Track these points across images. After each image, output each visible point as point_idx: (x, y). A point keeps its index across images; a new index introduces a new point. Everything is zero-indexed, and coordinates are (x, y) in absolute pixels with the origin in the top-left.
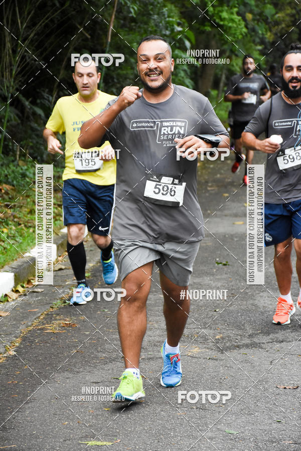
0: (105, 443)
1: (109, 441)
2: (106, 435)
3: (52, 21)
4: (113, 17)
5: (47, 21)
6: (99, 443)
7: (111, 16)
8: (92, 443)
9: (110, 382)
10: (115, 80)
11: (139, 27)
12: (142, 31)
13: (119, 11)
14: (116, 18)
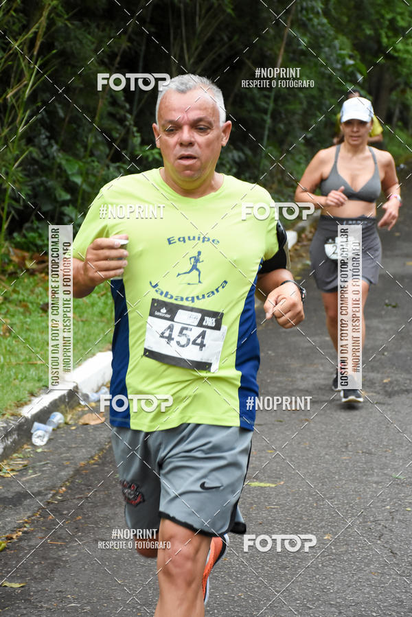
0: (268, 485)
1: (273, 483)
2: (269, 477)
3: (220, 56)
4: (282, 50)
5: (214, 56)
6: (262, 484)
7: (279, 49)
8: (256, 484)
9: (273, 424)
10: (283, 116)
11: (310, 61)
12: (312, 64)
13: (289, 44)
14: (286, 51)
